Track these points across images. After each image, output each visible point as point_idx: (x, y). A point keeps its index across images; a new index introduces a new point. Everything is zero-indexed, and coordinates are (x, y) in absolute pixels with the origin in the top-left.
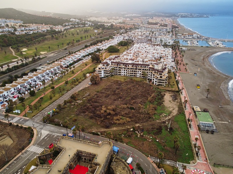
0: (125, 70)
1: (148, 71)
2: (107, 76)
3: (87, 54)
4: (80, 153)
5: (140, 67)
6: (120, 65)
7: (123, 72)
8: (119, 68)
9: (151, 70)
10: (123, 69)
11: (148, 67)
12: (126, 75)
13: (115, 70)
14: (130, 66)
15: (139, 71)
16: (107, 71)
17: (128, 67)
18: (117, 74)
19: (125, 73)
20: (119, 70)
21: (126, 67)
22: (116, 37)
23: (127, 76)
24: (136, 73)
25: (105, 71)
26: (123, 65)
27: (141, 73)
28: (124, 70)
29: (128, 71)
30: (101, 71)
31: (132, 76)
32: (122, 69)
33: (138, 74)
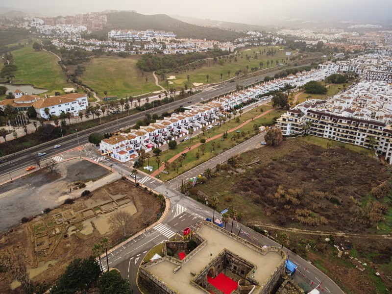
0: (333, 128)
1: (380, 136)
2: (296, 135)
3: (266, 92)
4: (229, 256)
5: (364, 126)
6: (324, 118)
7: (328, 132)
8: (322, 123)
9: (387, 135)
10: (329, 125)
11: (383, 129)
12: (334, 137)
13: (313, 125)
14: (343, 121)
15: (362, 133)
16: (297, 126)
17: (340, 124)
18: (315, 133)
19: (332, 133)
20: (321, 127)
21: (336, 122)
22: (325, 66)
23: (335, 139)
24: (354, 136)
25: (293, 125)
26: (331, 119)
27: (364, 137)
28: (331, 129)
29: (339, 130)
30: (286, 125)
31: (346, 140)
32: (326, 126)
33: (358, 138)
